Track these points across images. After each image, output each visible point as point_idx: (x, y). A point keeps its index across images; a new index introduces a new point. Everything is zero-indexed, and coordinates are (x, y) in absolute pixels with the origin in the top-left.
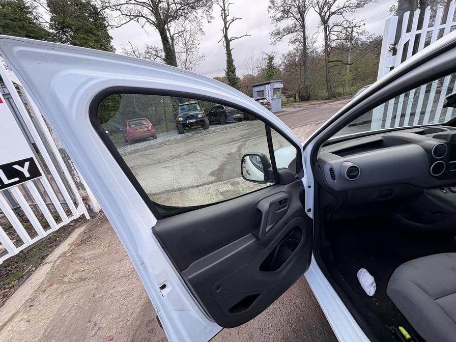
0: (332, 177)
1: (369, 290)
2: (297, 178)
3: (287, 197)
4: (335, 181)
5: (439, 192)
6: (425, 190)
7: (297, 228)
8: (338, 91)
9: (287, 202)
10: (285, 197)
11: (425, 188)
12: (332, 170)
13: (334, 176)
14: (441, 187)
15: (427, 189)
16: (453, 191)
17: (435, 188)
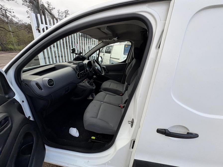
0: (39, 88)
1: (77, 135)
2: (9, 98)
3: (7, 116)
4: (43, 90)
5: (81, 84)
6: (77, 84)
7: (27, 135)
8: (9, 47)
9: (8, 120)
10: (5, 117)
12: (38, 84)
13: (41, 88)
14: (80, 82)
15: (78, 83)
16: (84, 83)
17: (79, 83)
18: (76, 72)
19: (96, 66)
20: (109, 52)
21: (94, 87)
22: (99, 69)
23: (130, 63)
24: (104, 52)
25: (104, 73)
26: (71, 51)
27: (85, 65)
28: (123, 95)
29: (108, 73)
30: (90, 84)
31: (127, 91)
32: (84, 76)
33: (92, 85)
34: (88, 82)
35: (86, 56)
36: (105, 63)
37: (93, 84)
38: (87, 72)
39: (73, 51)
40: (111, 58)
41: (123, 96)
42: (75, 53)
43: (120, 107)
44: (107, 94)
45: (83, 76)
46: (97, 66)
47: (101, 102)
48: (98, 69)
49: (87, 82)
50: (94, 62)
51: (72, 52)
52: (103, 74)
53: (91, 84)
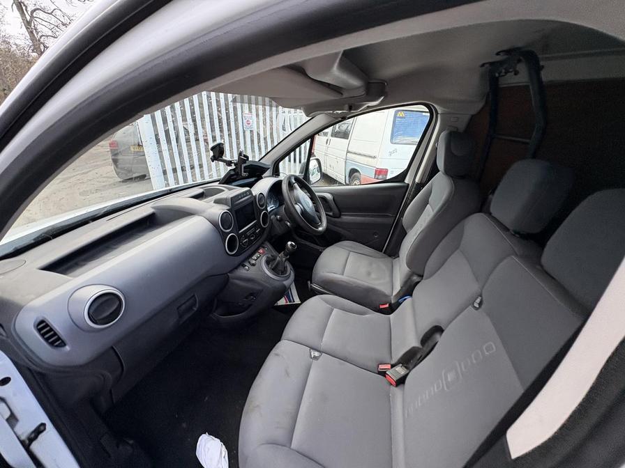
4: (67, 348)
5: (242, 272)
6: (229, 274)
11: (229, 272)
12: (47, 325)
13: (58, 339)
14: (242, 265)
15: (231, 271)
16: (253, 265)
17: (236, 268)
18: (224, 235)
19: (298, 201)
20: (345, 135)
21: (288, 277)
22: (308, 210)
23: (420, 186)
24: (330, 134)
25: (324, 224)
26: (211, 154)
27: (260, 200)
28: (391, 309)
29: (339, 217)
30: (275, 270)
31: (409, 300)
32: (255, 239)
33: (284, 271)
34: (268, 262)
35: (268, 161)
36: (330, 166)
37: (285, 268)
38: (264, 224)
39: (218, 152)
40: (348, 152)
41: (391, 316)
42: (224, 161)
43: (383, 374)
44: (334, 305)
45: (250, 243)
46: (302, 201)
47: (312, 348)
48: (304, 213)
49: (264, 259)
50: (291, 186)
51: (214, 156)
52: (320, 229)
53: (280, 268)
